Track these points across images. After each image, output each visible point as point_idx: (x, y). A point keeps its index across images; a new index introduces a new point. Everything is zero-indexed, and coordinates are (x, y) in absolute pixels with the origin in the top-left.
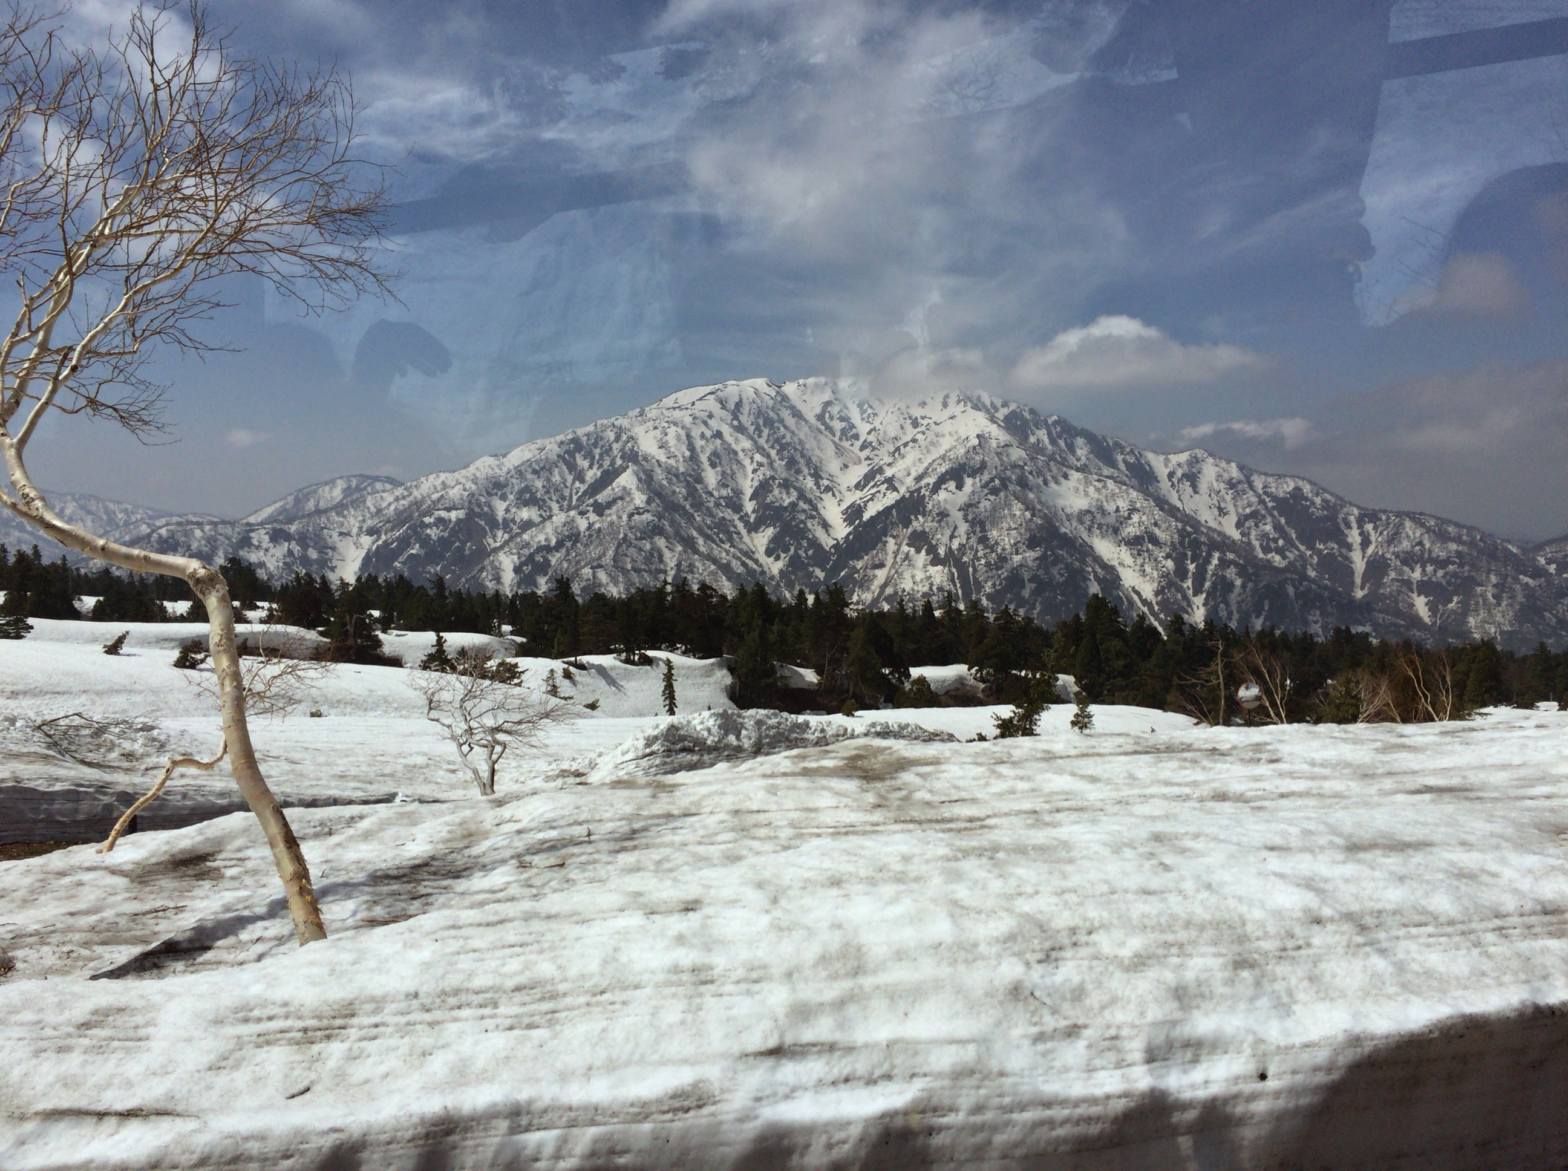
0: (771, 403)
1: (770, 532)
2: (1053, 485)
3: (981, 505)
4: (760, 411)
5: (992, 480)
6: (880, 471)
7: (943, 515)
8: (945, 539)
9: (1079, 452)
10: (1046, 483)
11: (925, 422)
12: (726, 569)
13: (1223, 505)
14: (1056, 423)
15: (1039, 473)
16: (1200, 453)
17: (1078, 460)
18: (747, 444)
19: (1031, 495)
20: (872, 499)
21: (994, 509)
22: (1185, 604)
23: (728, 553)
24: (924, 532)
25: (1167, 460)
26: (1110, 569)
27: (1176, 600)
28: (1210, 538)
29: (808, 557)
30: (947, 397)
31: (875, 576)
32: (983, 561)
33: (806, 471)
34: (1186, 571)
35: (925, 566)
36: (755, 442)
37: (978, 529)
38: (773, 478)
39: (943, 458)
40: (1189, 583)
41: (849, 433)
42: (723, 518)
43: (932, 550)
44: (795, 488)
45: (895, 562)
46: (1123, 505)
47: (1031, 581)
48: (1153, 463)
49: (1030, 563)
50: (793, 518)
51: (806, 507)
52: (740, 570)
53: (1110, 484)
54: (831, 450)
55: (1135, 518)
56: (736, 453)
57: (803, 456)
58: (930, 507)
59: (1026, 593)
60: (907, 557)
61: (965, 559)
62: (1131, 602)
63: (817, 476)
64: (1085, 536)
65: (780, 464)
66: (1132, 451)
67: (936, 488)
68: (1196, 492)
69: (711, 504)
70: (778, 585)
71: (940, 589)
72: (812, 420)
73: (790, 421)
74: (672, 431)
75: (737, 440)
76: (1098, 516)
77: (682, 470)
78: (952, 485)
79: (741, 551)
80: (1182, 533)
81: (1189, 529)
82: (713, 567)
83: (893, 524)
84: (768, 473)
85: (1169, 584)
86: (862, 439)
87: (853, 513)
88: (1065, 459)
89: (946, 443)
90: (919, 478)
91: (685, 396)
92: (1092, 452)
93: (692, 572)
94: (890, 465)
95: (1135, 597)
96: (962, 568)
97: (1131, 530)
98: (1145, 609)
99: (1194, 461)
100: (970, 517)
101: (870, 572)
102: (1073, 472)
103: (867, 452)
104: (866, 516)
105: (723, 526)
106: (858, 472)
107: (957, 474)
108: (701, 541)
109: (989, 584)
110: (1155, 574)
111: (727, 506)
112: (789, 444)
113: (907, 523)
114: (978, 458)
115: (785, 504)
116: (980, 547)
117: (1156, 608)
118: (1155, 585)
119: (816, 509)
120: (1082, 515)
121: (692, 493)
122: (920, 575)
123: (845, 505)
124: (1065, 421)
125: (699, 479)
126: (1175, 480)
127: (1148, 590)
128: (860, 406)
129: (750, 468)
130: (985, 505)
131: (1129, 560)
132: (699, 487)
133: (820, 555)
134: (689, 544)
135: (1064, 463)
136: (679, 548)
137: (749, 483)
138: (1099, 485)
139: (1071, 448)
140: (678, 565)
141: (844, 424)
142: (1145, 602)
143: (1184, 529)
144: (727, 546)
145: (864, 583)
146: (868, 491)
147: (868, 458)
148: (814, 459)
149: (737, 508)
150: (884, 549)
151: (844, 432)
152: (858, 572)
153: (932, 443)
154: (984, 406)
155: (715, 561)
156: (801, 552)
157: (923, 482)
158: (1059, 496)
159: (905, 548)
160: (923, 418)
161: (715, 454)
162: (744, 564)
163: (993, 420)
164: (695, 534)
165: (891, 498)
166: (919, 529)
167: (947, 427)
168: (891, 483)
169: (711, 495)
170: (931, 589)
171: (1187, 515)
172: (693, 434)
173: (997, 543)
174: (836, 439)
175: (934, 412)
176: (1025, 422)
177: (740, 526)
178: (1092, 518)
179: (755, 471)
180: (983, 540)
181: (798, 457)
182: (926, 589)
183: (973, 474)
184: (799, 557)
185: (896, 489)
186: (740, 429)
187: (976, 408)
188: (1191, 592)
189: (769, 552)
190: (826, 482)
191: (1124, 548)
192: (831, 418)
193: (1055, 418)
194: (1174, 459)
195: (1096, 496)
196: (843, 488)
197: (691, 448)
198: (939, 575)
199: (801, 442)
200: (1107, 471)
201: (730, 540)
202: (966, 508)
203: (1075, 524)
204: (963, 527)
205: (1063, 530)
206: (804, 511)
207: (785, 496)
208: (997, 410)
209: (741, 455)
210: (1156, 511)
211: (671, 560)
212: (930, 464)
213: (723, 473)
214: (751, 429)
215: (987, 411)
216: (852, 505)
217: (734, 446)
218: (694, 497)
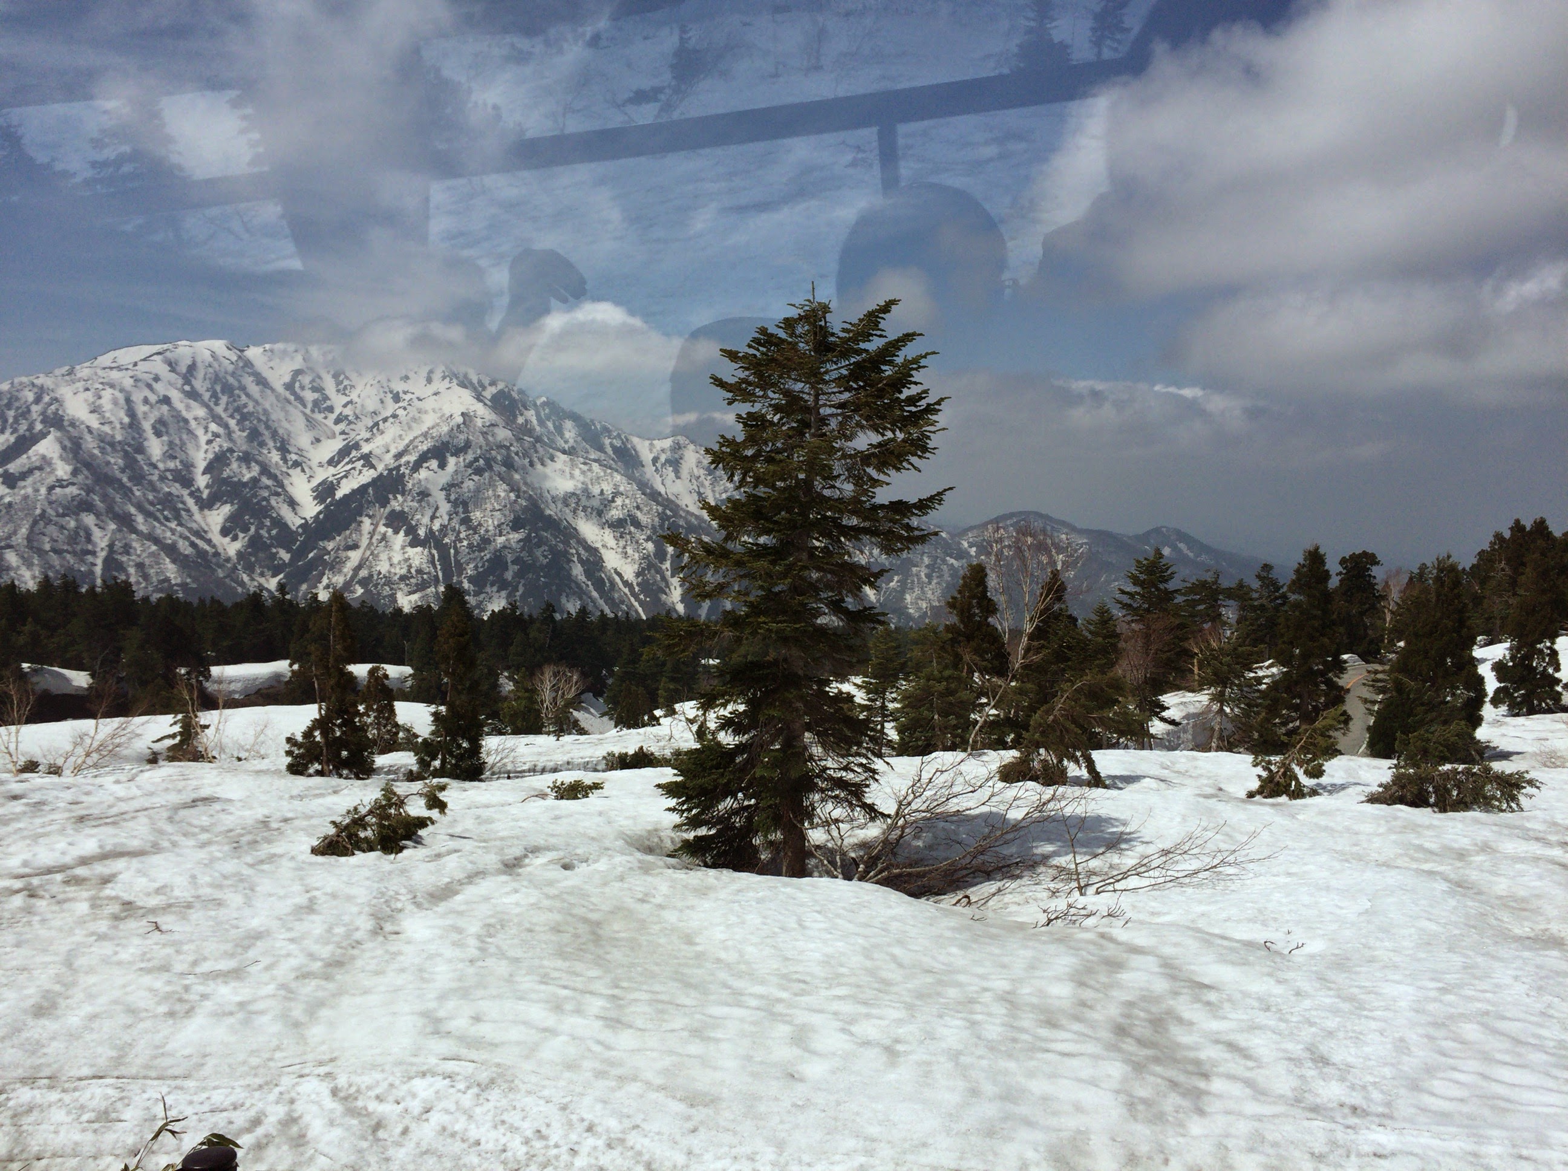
0: (231, 368)
1: (226, 509)
2: (539, 466)
3: (465, 485)
4: (217, 375)
5: (476, 460)
6: (357, 446)
7: (424, 494)
8: (426, 520)
9: (567, 435)
10: (532, 464)
11: (407, 397)
12: (171, 551)
13: (702, 490)
14: (544, 404)
15: (526, 455)
16: (682, 439)
17: (566, 442)
18: (201, 412)
19: (517, 477)
20: (346, 476)
21: (478, 490)
22: (663, 585)
23: (173, 531)
24: (402, 512)
25: (651, 444)
26: (593, 551)
27: (655, 581)
28: (688, 522)
29: (271, 537)
30: (431, 372)
31: (348, 558)
32: (465, 543)
33: (271, 444)
34: (665, 553)
35: (403, 547)
36: (211, 410)
37: (461, 510)
38: (231, 451)
39: (425, 435)
40: (667, 565)
41: (322, 405)
42: (170, 494)
43: (411, 531)
44: (257, 462)
45: (370, 544)
46: (608, 489)
47: (513, 562)
48: (639, 447)
49: (514, 545)
50: (255, 495)
51: (269, 482)
52: (189, 551)
53: (595, 466)
54: (300, 423)
55: (619, 501)
56: (186, 421)
57: (268, 427)
58: (410, 486)
59: (509, 575)
60: (384, 538)
61: (446, 540)
62: (613, 584)
63: (284, 449)
64: (570, 518)
65: (240, 436)
66: (619, 435)
67: (417, 466)
68: (678, 477)
69: (155, 478)
70: (235, 568)
71: (419, 571)
72: (280, 389)
73: (254, 389)
74: (108, 394)
75: (188, 407)
76: (583, 499)
77: (119, 438)
78: (434, 464)
79: (190, 530)
80: (662, 517)
81: (668, 513)
82: (154, 548)
83: (369, 502)
84: (226, 445)
85: (649, 566)
86: (337, 412)
87: (324, 491)
88: (553, 441)
89: (429, 420)
90: (399, 456)
91: (126, 355)
92: (579, 435)
93: (128, 553)
94: (367, 440)
95: (617, 579)
96: (443, 549)
97: (615, 513)
98: (626, 590)
99: (677, 447)
100: (453, 497)
101: (342, 554)
102: (559, 454)
103: (342, 426)
104: (339, 494)
105: (169, 502)
106: (332, 447)
107: (440, 452)
108: (140, 519)
109: (472, 566)
110: (636, 556)
111: (175, 480)
112: (251, 414)
113: (384, 503)
114: (462, 437)
115: (245, 479)
116: (463, 528)
117: (637, 589)
118: (636, 566)
119: (282, 486)
120: (566, 499)
121: (131, 464)
122: (397, 558)
123: (315, 482)
124: (553, 403)
125: (140, 449)
126: (658, 465)
127: (629, 572)
128: (336, 376)
129: (203, 439)
130: (469, 485)
131: (611, 542)
132: (139, 457)
133: (285, 536)
134: (125, 522)
135: (552, 445)
136: (113, 526)
137: (201, 455)
138: (585, 468)
139: (559, 430)
140: (111, 546)
141: (316, 395)
142: (626, 583)
143: (664, 513)
144: (173, 525)
145: (336, 565)
146: (341, 468)
147: (343, 433)
148: (281, 431)
149: (186, 481)
150: (358, 530)
151: (316, 403)
152: (329, 553)
153: (414, 419)
154: (471, 383)
155: (156, 541)
156: (264, 533)
157: (403, 460)
158: (545, 477)
159: (382, 529)
160: (405, 393)
161: (161, 421)
162: (193, 545)
163: (479, 398)
164: (133, 510)
165: (368, 475)
166: (398, 508)
167: (430, 404)
168: (367, 460)
169: (155, 467)
170: (409, 571)
171: (668, 499)
172: (134, 398)
173: (480, 524)
174: (308, 411)
175: (418, 387)
176: (513, 401)
177: (191, 502)
178: (576, 501)
179: (209, 442)
180: (466, 521)
181: (262, 428)
182: (404, 571)
183: (456, 454)
184: (261, 537)
185: (373, 467)
186: (193, 395)
187: (462, 385)
188: (669, 573)
189: (225, 532)
190: (294, 457)
191: (607, 531)
192: (302, 388)
193: (544, 399)
194: (659, 444)
195: (582, 478)
196: (314, 463)
197: (131, 413)
198: (418, 556)
199: (265, 411)
200: (594, 455)
201: (178, 517)
202: (448, 488)
203: (560, 505)
204: (445, 508)
205: (548, 512)
206: (267, 487)
207: (245, 471)
208: (484, 388)
209: (193, 424)
210: (639, 494)
211: (101, 540)
212: (411, 442)
213: (171, 444)
214: (207, 396)
215: (475, 389)
216: (324, 482)
217: (184, 413)
218: (133, 469)
